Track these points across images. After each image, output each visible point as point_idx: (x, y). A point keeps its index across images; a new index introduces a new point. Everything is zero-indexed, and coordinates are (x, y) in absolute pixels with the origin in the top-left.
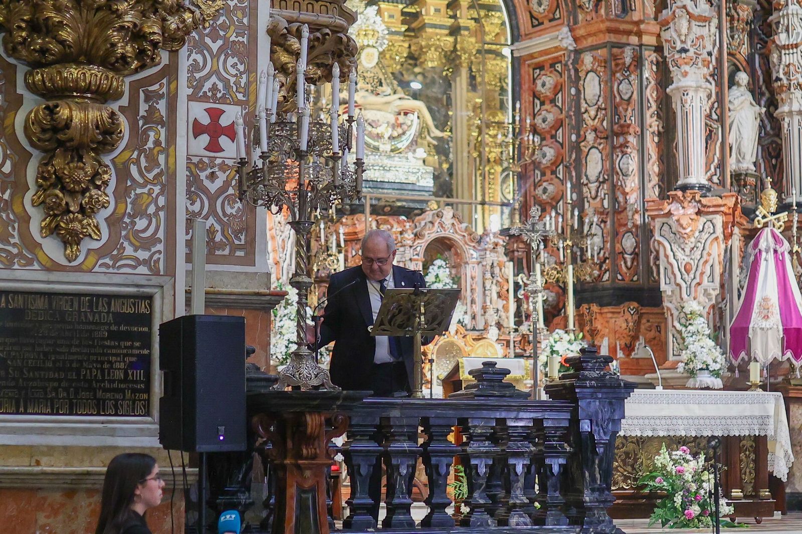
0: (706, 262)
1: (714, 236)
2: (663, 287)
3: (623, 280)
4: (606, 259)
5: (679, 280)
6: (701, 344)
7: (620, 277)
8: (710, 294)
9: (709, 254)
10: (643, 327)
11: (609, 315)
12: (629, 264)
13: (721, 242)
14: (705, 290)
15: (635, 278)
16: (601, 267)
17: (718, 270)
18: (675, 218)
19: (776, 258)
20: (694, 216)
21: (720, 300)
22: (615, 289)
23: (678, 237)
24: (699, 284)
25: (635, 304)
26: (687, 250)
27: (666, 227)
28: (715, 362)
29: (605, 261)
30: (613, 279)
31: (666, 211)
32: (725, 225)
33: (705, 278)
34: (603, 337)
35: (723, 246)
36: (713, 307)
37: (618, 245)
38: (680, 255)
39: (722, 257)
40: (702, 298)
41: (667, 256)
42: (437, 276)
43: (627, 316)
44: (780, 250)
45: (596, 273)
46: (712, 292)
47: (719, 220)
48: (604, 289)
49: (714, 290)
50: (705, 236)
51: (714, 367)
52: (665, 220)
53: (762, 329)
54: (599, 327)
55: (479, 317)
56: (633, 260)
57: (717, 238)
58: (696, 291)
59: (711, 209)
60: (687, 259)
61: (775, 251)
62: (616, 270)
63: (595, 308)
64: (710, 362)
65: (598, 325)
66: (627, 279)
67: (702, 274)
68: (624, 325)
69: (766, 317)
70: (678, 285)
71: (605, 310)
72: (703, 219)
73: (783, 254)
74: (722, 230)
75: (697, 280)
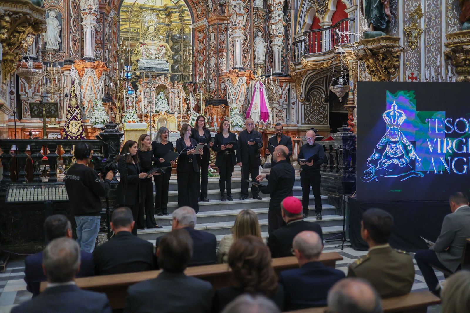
0: (240, 92)
1: (242, 84)
2: (228, 100)
3: (221, 97)
4: (216, 91)
5: (232, 98)
6: (236, 117)
7: (220, 97)
8: (241, 102)
9: (241, 89)
10: (227, 112)
11: (216, 108)
12: (223, 92)
13: (245, 86)
14: (240, 101)
15: (225, 97)
16: (214, 93)
17: (244, 94)
18: (231, 78)
19: (260, 90)
20: (236, 78)
21: (245, 103)
22: (218, 100)
23: (233, 84)
24: (238, 99)
25: (224, 105)
26: (235, 88)
27: (229, 81)
28: (240, 123)
29: (215, 92)
30: (218, 97)
31: (228, 76)
32: (247, 80)
33: (240, 97)
34: (214, 115)
35: (246, 87)
36: (242, 106)
37: (219, 87)
38: (232, 90)
39: (246, 90)
40: (239, 103)
41: (229, 90)
42: (161, 97)
43: (221, 109)
44: (261, 88)
45: (213, 95)
46: (242, 101)
47: (244, 79)
48: (215, 100)
49: (242, 100)
50: (240, 83)
51: (239, 124)
52: (228, 79)
53: (254, 113)
54: (213, 112)
55: (173, 109)
56: (224, 91)
57: (243, 84)
58: (237, 101)
59: (241, 75)
60: (234, 91)
61: (260, 88)
62: (219, 95)
63: (212, 106)
64: (238, 123)
65: (213, 111)
66: (222, 97)
67: (239, 95)
68: (220, 112)
69: (255, 109)
70: (232, 99)
71: (215, 107)
72: (239, 78)
73: (262, 89)
74: (246, 82)
75: (237, 98)
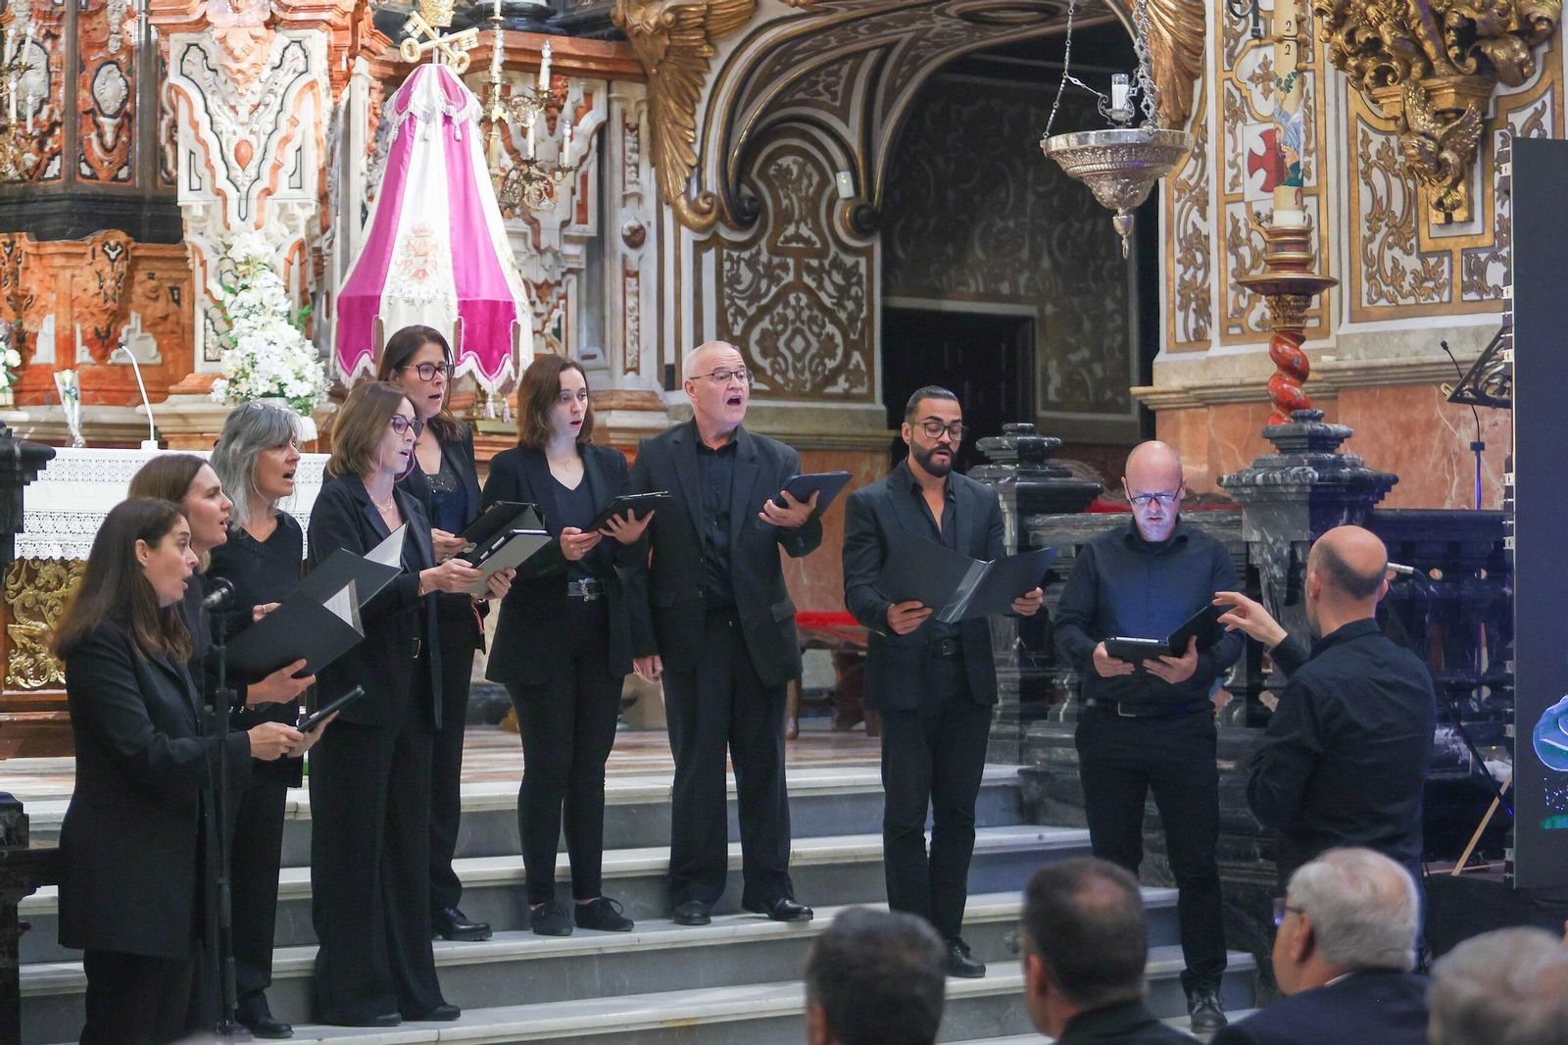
0: (286, 140)
1: (305, 79)
2: (184, 196)
3: (93, 177)
4: (54, 125)
5: (222, 182)
6: (269, 334)
7: (86, 170)
8: (292, 217)
9: (294, 122)
10: (138, 290)
11: (59, 261)
12: (109, 138)
13: (323, 94)
14: (283, 207)
15: (123, 173)
16: (42, 144)
17: (314, 160)
18: (217, 33)
19: (450, 138)
20: (261, 31)
21: (317, 230)
22: (73, 198)
23: (223, 74)
24: (268, 192)
25: (121, 236)
26: (244, 110)
27: (194, 55)
28: (301, 378)
29: (50, 132)
30: (72, 174)
31: (196, 16)
32: (333, 53)
33: (283, 177)
34: (41, 315)
35: (327, 104)
36: (301, 246)
37: (84, 94)
38: (225, 121)
39: (324, 129)
40: (274, 226)
41: (195, 125)
43: (101, 262)
44: (457, 118)
45: (30, 159)
46: (297, 211)
47: (318, 41)
48: (48, 198)
49: (303, 206)
50: (284, 77)
51: (295, 389)
52: (192, 37)
53: (410, 302)
54: (35, 290)
56: (119, 128)
57: (312, 85)
58: (261, 209)
59: (301, 16)
60: (243, 133)
61: (447, 119)
62: (77, 152)
63: (25, 243)
64: (287, 377)
65: (32, 284)
66: (103, 175)
67: (276, 167)
68: (93, 286)
69: (421, 274)
70: (219, 193)
71: (50, 247)
72: (281, 38)
73: (463, 126)
74: (325, 64)
75: (264, 183)
